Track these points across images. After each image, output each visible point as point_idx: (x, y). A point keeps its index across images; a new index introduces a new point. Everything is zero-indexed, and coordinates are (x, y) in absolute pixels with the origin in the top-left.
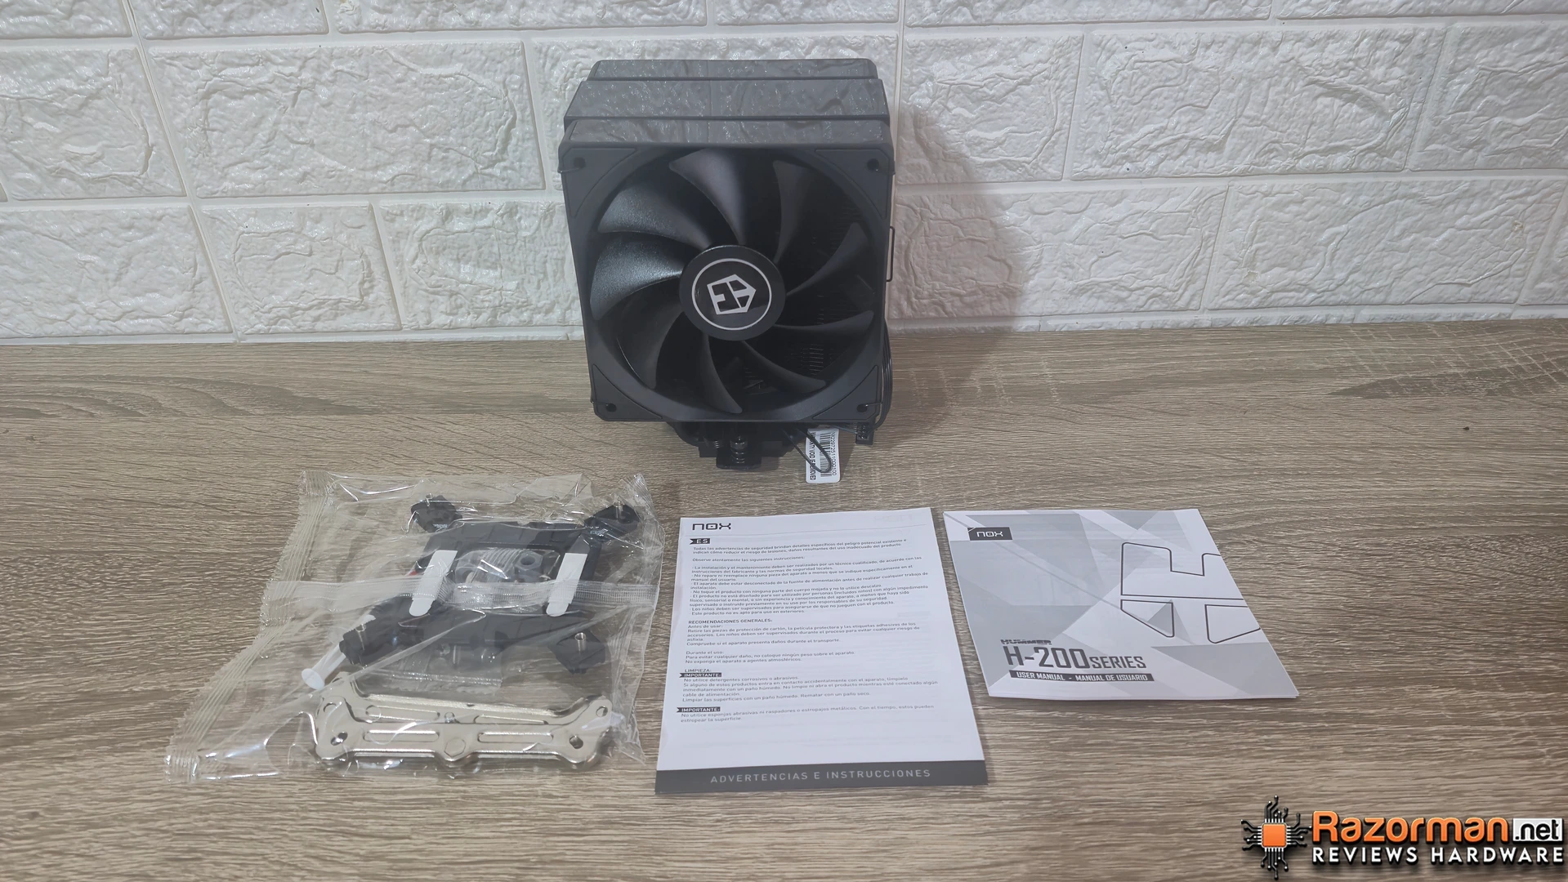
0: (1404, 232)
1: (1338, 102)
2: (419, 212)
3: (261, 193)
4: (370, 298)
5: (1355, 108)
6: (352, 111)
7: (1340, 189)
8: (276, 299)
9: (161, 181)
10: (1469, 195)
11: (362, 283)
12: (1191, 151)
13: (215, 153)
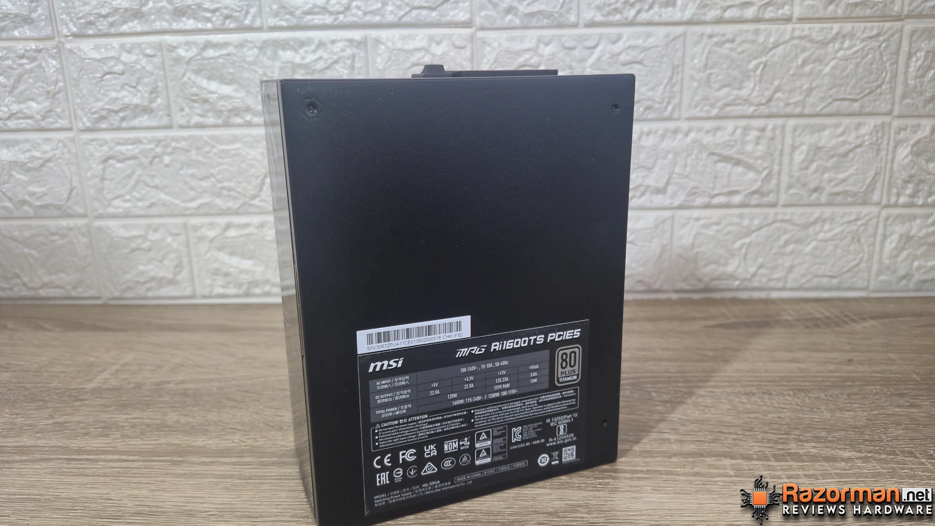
0: (787, 243)
1: (729, 166)
2: (212, 225)
3: (127, 215)
4: (179, 277)
5: (740, 169)
6: (181, 169)
7: (741, 216)
8: (128, 276)
9: (75, 208)
10: (820, 220)
11: (176, 267)
12: (648, 194)
13: (105, 192)
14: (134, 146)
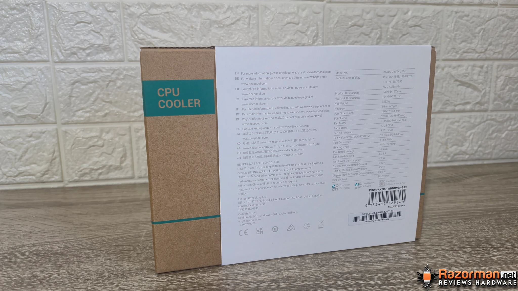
0: (493, 132)
1: (465, 88)
3: (87, 122)
4: (123, 165)
5: (470, 90)
7: (470, 117)
9: (48, 117)
10: (510, 119)
11: (122, 158)
14: (96, 73)
